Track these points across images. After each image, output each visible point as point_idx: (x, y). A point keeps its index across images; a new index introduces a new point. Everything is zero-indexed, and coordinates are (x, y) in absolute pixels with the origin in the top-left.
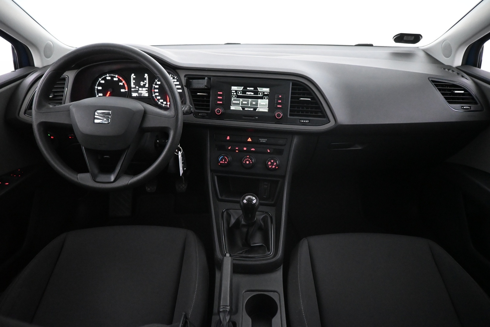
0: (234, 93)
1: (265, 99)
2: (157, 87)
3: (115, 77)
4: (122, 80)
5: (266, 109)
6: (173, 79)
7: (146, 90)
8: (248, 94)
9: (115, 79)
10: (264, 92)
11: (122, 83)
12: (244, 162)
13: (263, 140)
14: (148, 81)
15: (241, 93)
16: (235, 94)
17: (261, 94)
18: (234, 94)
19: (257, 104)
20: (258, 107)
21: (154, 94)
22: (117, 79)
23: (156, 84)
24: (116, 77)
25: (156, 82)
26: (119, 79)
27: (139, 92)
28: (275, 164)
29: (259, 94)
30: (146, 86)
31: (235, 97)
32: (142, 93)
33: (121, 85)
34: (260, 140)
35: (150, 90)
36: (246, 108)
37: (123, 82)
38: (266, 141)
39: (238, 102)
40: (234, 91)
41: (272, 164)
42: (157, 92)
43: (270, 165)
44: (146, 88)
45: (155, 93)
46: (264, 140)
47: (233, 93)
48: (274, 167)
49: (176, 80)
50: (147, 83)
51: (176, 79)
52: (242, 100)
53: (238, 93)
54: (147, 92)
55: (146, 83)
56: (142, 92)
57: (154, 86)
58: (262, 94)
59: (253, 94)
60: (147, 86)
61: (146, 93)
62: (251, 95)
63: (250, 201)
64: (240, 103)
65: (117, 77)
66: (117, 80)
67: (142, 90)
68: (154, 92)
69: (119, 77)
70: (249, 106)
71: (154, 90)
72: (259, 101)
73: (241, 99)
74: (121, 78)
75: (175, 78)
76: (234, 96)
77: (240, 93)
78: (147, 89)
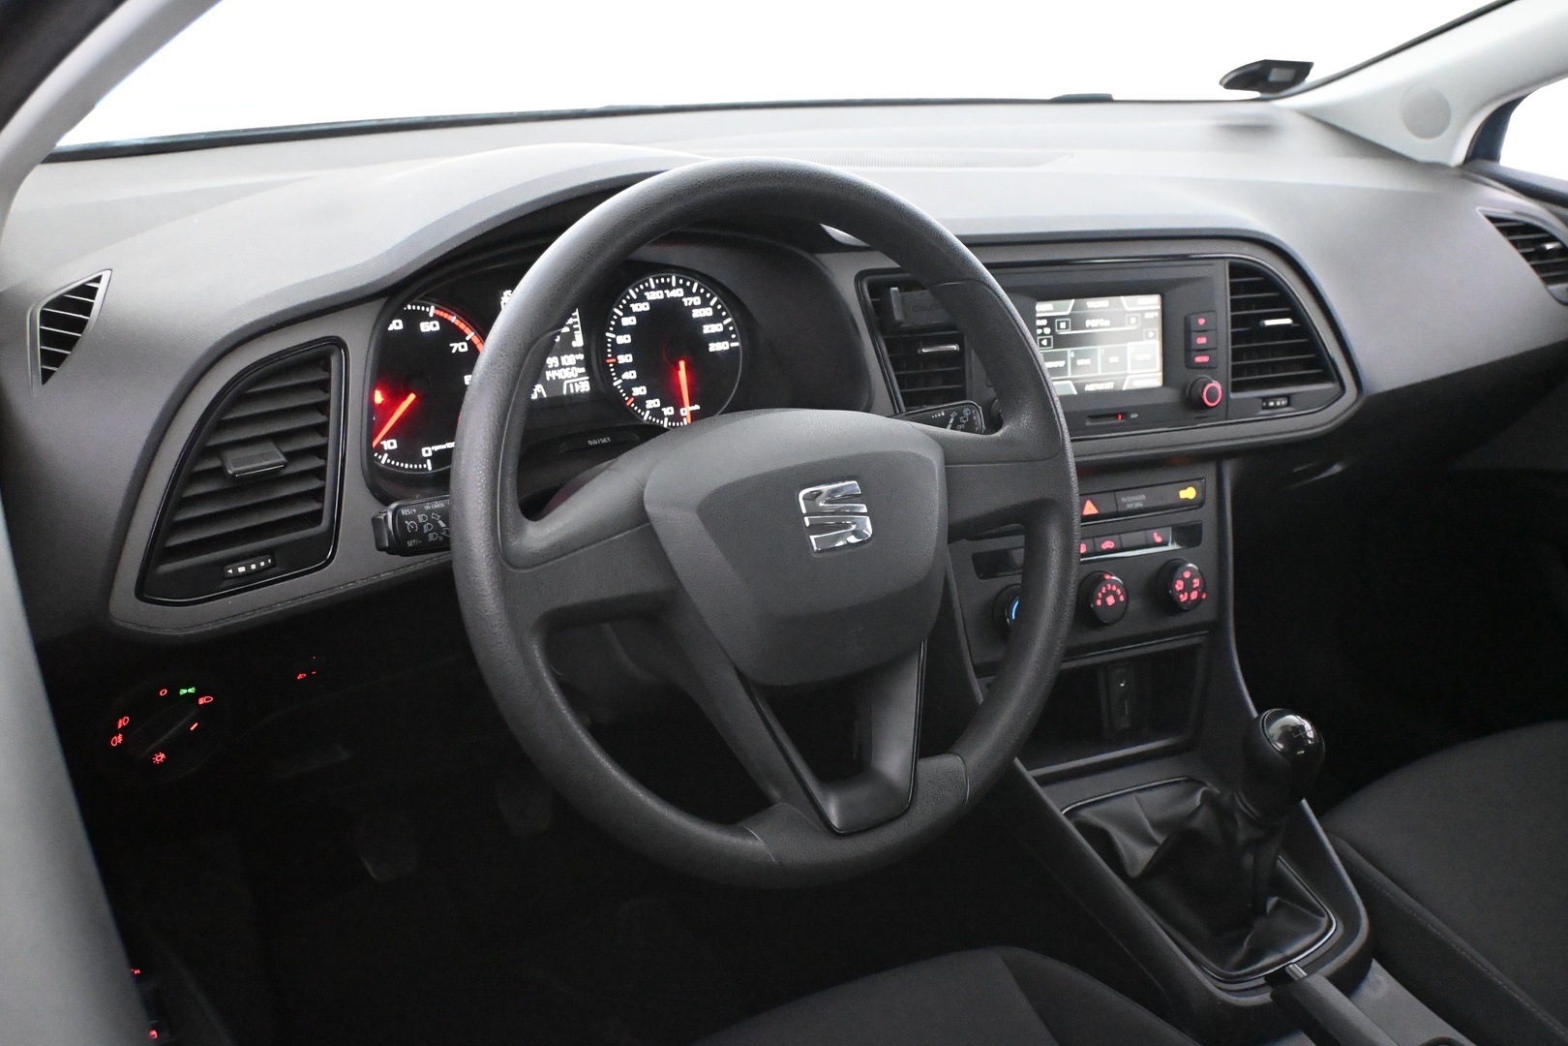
0: (1042, 327)
1: (1148, 338)
2: (624, 339)
3: (426, 317)
4: (462, 326)
5: (1154, 377)
6: (686, 295)
7: (578, 364)
8: (1090, 328)
9: (426, 327)
10: (1143, 312)
11: (465, 344)
12: (1099, 603)
13: (1135, 501)
14: (578, 320)
15: (1067, 328)
16: (1047, 331)
17: (1133, 320)
18: (1043, 334)
19: (1123, 363)
20: (1127, 375)
21: (619, 377)
22: (437, 323)
23: (620, 330)
24: (431, 315)
25: (619, 317)
26: (443, 322)
27: (549, 375)
28: (1196, 582)
29: (1129, 323)
30: (575, 344)
31: (1049, 344)
32: (562, 381)
33: (461, 350)
34: (1125, 504)
35: (596, 363)
36: (1089, 383)
37: (468, 338)
38: (1142, 501)
39: (1061, 364)
40: (1044, 322)
41: (1188, 588)
42: (627, 367)
43: (1182, 592)
44: (575, 351)
45: (621, 369)
46: (1137, 501)
47: (1039, 331)
48: (1194, 595)
49: (697, 300)
50: (579, 326)
51: (698, 293)
52: (1073, 355)
53: (1059, 328)
54: (583, 370)
55: (570, 326)
56: (560, 374)
57: (614, 340)
58: (1137, 322)
59: (1107, 323)
60: (579, 341)
61: (580, 375)
62: (1103, 327)
63: (1293, 735)
64: (1066, 365)
65: (436, 317)
66: (438, 328)
67: (561, 366)
68: (616, 364)
69: (446, 316)
70: (1100, 373)
71: (615, 356)
72: (1131, 346)
73: (1068, 350)
74: (453, 319)
75: (694, 290)
76: (1045, 342)
77: (1063, 325)
78: (581, 357)
